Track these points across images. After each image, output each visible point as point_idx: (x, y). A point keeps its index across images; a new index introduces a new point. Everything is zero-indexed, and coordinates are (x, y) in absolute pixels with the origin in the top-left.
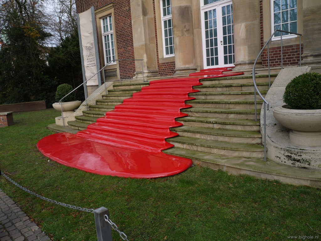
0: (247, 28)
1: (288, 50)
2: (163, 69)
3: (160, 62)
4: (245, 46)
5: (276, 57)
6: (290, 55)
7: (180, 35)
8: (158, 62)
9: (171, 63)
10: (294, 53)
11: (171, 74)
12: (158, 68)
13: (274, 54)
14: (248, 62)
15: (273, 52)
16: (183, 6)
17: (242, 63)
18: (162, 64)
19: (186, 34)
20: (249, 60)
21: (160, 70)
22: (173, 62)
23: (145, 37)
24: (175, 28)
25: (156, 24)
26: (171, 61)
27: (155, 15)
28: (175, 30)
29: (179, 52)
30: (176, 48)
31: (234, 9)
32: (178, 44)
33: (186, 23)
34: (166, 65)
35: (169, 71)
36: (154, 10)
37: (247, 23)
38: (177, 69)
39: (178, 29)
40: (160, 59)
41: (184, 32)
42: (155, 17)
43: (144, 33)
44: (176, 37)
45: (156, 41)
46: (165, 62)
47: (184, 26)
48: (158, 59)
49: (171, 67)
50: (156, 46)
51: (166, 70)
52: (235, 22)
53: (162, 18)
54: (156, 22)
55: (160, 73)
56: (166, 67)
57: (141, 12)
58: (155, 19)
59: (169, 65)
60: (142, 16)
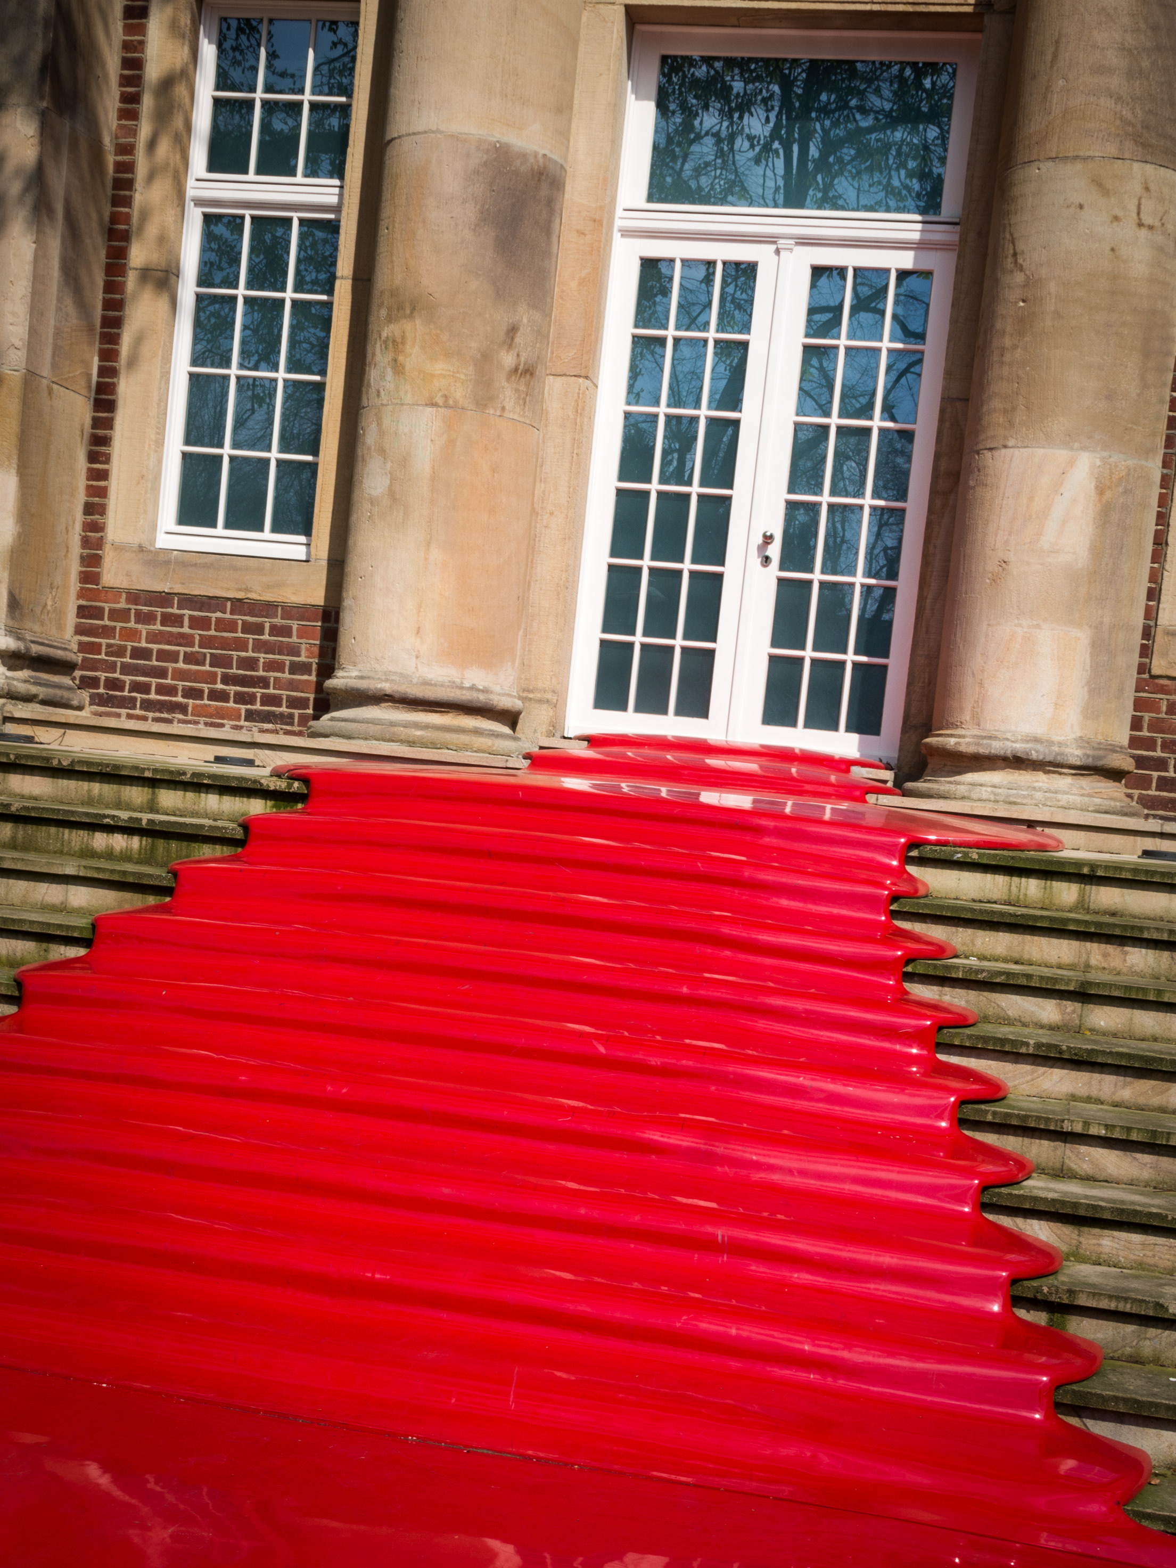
0: (1108, 495)
2: (139, 653)
3: (114, 573)
4: (1076, 633)
7: (460, 394)
8: (89, 577)
9: (239, 605)
11: (221, 714)
12: (80, 630)
14: (1078, 752)
16: (523, 156)
17: (1034, 756)
18: (134, 597)
19: (508, 394)
20: (1082, 741)
21: (95, 648)
22: (268, 608)
23: (36, 311)
24: (411, 316)
25: (127, 218)
26: (240, 595)
27: (134, 132)
28: (409, 335)
29: (428, 544)
30: (391, 493)
31: (1025, 322)
32: (427, 468)
33: (522, 308)
34: (178, 621)
35: (211, 679)
36: (126, 81)
37: (1116, 458)
38: (362, 685)
39: (445, 337)
40: (119, 548)
41: (501, 380)
42: (127, 149)
43: (28, 268)
44: (408, 399)
45: (103, 371)
46: (178, 589)
47: (504, 328)
48: (99, 544)
49: (241, 645)
50: (88, 422)
51: (170, 666)
52: (1011, 423)
53: (191, 183)
54: (128, 202)
55: (93, 683)
56: (182, 635)
57: (35, 59)
58: (129, 167)
59: (222, 625)
60: (30, 104)
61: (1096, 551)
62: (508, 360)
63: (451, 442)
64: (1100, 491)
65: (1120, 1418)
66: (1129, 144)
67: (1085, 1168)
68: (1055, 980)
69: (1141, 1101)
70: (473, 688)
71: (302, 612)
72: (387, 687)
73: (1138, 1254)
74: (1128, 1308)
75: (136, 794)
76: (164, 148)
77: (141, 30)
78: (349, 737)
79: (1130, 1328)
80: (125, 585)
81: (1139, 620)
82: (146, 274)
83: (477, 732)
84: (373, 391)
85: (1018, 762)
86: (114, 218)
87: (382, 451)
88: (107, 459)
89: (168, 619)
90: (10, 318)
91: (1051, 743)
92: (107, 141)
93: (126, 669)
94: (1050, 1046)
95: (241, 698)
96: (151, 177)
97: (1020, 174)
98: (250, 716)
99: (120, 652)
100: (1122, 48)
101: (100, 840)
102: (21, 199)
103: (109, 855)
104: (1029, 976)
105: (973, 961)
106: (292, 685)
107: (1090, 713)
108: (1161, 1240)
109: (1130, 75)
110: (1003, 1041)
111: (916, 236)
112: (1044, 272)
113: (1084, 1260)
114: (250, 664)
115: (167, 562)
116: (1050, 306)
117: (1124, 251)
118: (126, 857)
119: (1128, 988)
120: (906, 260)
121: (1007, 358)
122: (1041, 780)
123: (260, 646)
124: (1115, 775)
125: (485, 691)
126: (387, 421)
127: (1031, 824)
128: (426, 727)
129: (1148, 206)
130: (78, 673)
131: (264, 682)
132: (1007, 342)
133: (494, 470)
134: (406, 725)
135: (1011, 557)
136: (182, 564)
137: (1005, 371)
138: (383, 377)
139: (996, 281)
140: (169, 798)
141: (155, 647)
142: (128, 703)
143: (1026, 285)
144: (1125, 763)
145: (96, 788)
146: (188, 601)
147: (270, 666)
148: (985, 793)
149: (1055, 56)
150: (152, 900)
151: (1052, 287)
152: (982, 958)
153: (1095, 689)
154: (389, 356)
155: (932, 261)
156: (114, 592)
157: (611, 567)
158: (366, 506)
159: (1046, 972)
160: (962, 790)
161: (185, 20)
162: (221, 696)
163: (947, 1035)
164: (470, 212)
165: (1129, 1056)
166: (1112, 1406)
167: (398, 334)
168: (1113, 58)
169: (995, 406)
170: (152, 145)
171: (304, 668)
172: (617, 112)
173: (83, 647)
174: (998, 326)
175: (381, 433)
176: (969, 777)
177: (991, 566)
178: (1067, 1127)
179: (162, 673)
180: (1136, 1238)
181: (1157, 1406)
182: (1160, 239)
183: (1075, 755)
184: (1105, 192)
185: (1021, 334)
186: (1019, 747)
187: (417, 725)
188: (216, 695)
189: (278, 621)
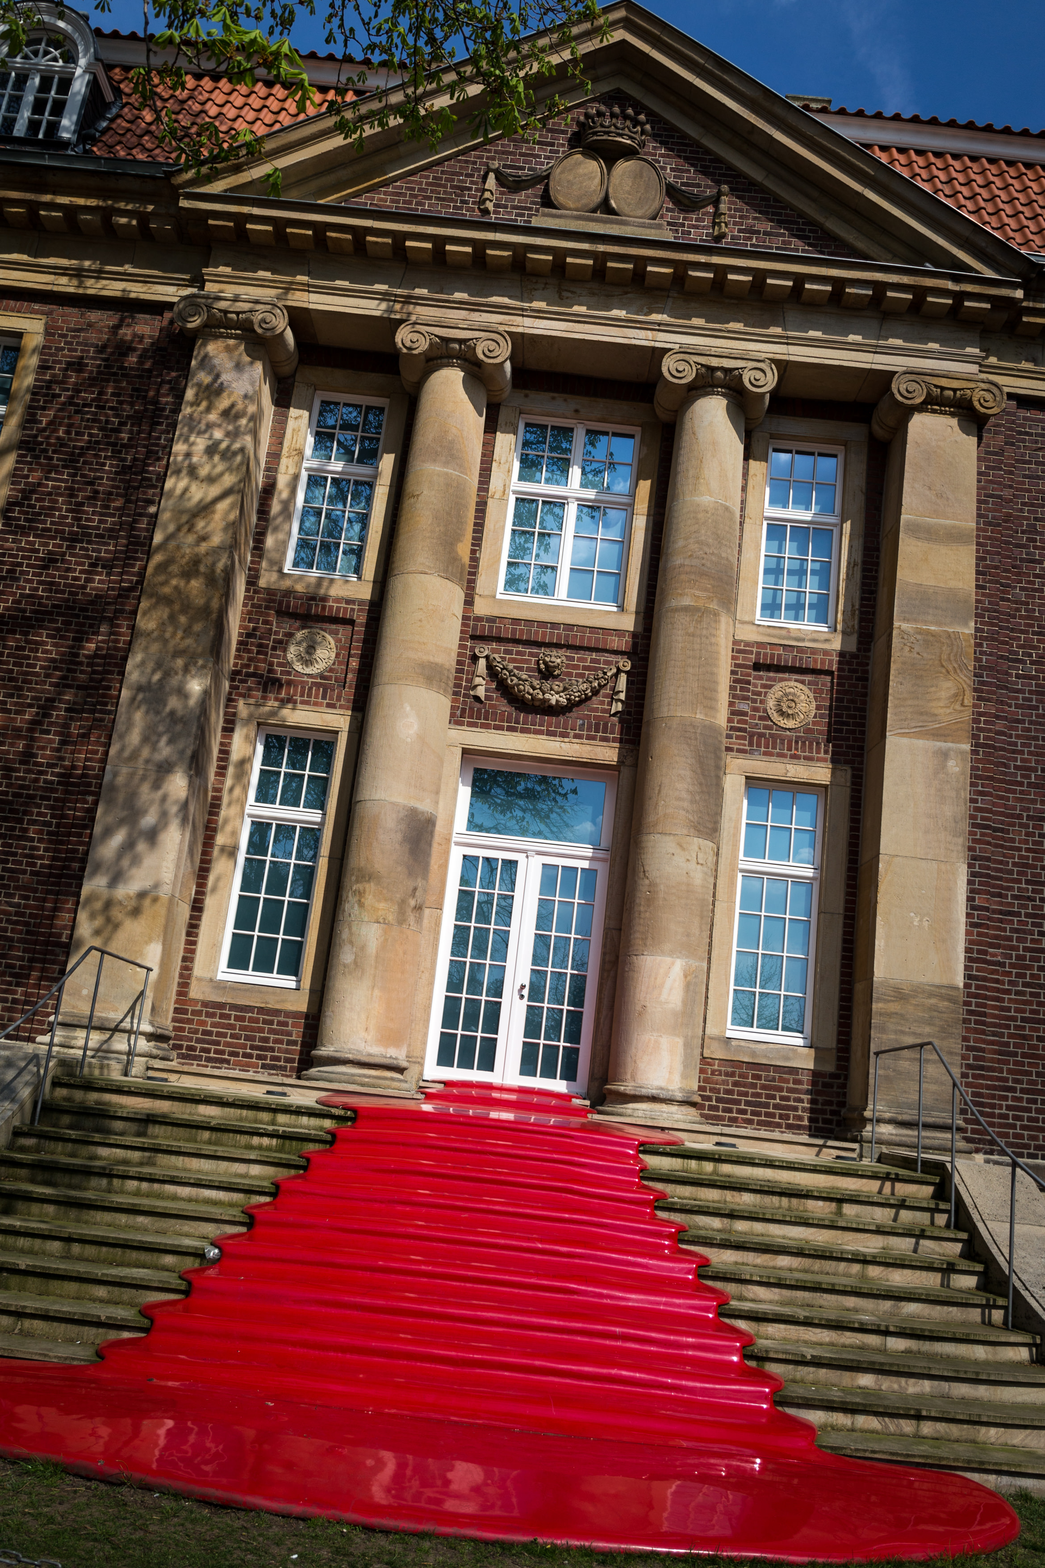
0: (689, 978)
1: (782, 1080)
2: (206, 1033)
3: (196, 992)
4: (678, 1040)
5: (740, 1094)
6: (787, 1099)
8: (182, 993)
9: (261, 1010)
10: (802, 1096)
11: (255, 1066)
12: (174, 1020)
13: (735, 1084)
14: (680, 1094)
15: (732, 1074)
16: (421, 812)
17: (662, 1096)
18: (205, 1004)
19: (411, 919)
20: (681, 1089)
21: (182, 1029)
22: (277, 1012)
23: (178, 867)
24: (369, 881)
25: (216, 822)
26: (263, 1005)
27: (223, 783)
28: (367, 890)
29: (373, 987)
30: (355, 962)
31: (650, 901)
32: (374, 951)
33: (419, 880)
34: (228, 1017)
35: (244, 1047)
36: (220, 759)
37: (691, 962)
38: (338, 1055)
39: (385, 891)
40: (200, 980)
41: (409, 911)
42: (219, 790)
43: (177, 847)
44: (366, 919)
45: (197, 893)
46: (230, 1001)
47: (411, 888)
48: (189, 977)
49: (261, 1030)
50: (188, 916)
51: (223, 1040)
52: (645, 945)
53: (247, 807)
54: (217, 814)
55: (180, 1047)
56: (230, 1024)
57: (189, 752)
58: (219, 798)
59: (251, 1020)
60: (185, 772)
61: (685, 1003)
62: (412, 903)
63: (386, 940)
64: (685, 976)
65: (799, 1406)
66: (692, 830)
67: (751, 1295)
68: (719, 1209)
69: (765, 1264)
70: (391, 1057)
71: (295, 1015)
72: (350, 1056)
73: (784, 1334)
74: (790, 1357)
75: (265, 1116)
76: (237, 791)
77: (231, 737)
78: (330, 1081)
79: (791, 1367)
80: (201, 998)
81: (701, 1033)
82: (223, 849)
83: (392, 1079)
84: (346, 914)
85: (654, 1099)
86: (209, 821)
87: (351, 943)
88: (197, 935)
89: (222, 1016)
90: (165, 869)
91: (668, 1090)
92: (210, 786)
93: (198, 1041)
94: (726, 1240)
95: (259, 1057)
96: (229, 804)
97: (645, 838)
98: (264, 1066)
99: (196, 1032)
100: (688, 791)
101: (256, 1140)
102: (176, 815)
103: (260, 1148)
104: (708, 1207)
105: (676, 1200)
106: (287, 1051)
107: (684, 1076)
108: (792, 1327)
109: (692, 802)
110: (706, 1238)
111: (590, 855)
112: (658, 880)
113: (761, 1338)
114: (266, 1040)
115: (225, 988)
116: (661, 895)
117: (692, 874)
118: (269, 1149)
119: (751, 1212)
120: (585, 864)
121: (642, 915)
122: (664, 1107)
123: (271, 1031)
124: (693, 1104)
125: (396, 1059)
126: (354, 929)
127: (663, 1129)
128: (369, 1077)
129: (700, 855)
130: (171, 1042)
131: (272, 1050)
132: (642, 909)
133: (405, 953)
134: (360, 1076)
135: (648, 1004)
136: (233, 989)
137: (642, 921)
138: (353, 908)
139: (635, 882)
140: (282, 1118)
141: (215, 1030)
142: (199, 1058)
143: (650, 885)
144: (697, 1099)
145: (244, 1112)
146: (234, 1007)
147: (276, 1041)
148: (640, 1113)
149: (659, 791)
150: (293, 1172)
151: (662, 887)
152: (679, 1198)
153: (686, 1065)
154: (356, 898)
155: (597, 866)
156: (195, 1002)
157: (447, 997)
158: (341, 968)
159: (716, 1205)
160: (629, 1112)
161: (253, 734)
162: (250, 1056)
163: (681, 1236)
164: (399, 837)
165: (760, 1244)
166: (796, 1401)
167: (361, 888)
168: (684, 795)
169: (637, 937)
170: (231, 790)
171: (294, 1043)
172: (456, 791)
173: (175, 1029)
174: (637, 901)
175: (351, 934)
176: (631, 1105)
177: (638, 1008)
178: (743, 1277)
179: (218, 1043)
180: (782, 1326)
181: (814, 1399)
182: (705, 869)
183: (679, 1096)
184: (684, 849)
185: (649, 906)
186: (654, 1092)
187: (365, 1076)
188: (245, 1055)
189: (282, 1019)
